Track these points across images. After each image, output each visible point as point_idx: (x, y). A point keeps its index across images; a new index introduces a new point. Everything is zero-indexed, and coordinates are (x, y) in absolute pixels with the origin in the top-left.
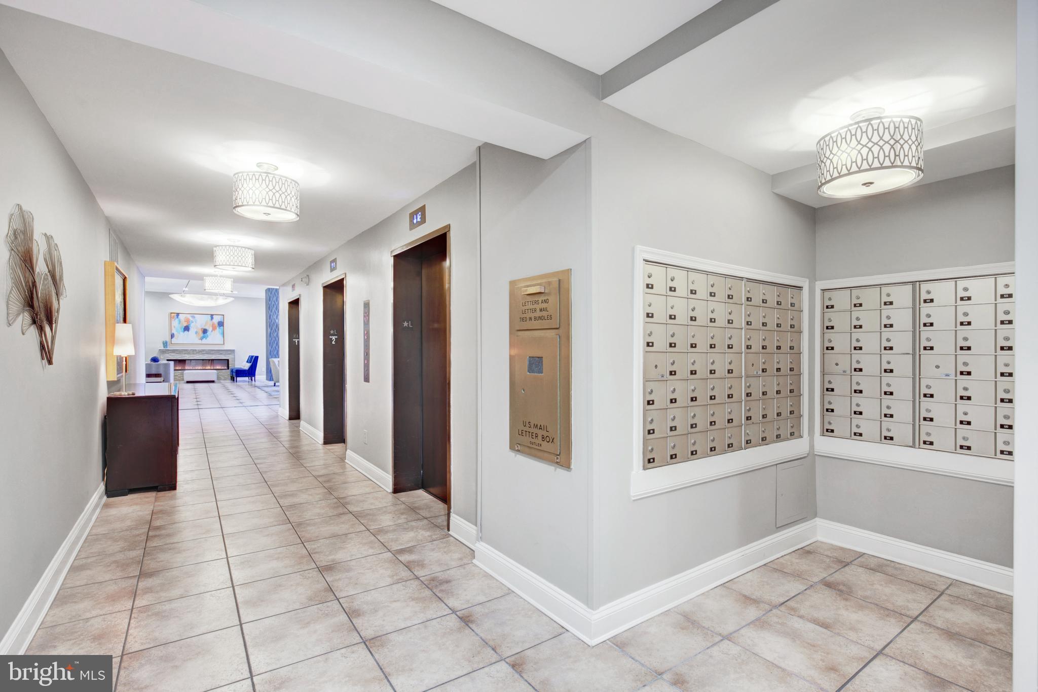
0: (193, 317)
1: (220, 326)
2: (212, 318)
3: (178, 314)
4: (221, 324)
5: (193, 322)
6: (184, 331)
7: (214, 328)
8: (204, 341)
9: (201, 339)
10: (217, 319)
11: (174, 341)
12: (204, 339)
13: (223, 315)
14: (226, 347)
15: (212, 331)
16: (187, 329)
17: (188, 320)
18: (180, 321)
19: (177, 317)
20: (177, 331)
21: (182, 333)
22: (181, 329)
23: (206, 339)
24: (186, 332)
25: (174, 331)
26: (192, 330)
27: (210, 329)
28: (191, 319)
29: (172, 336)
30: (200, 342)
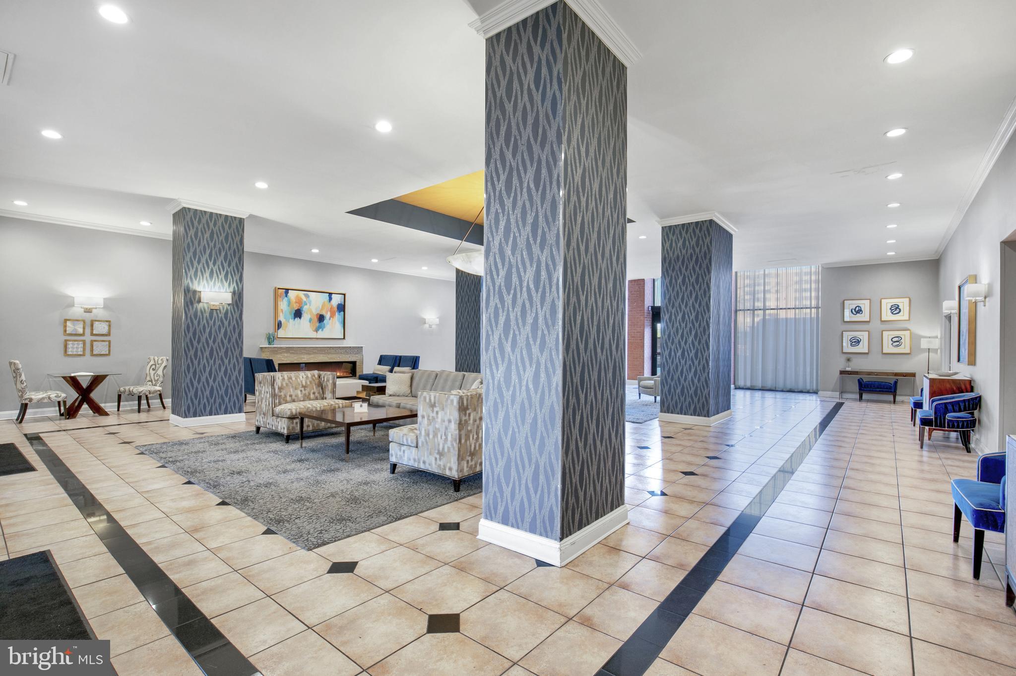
0: (307, 296)
1: (340, 312)
2: (330, 299)
3: (287, 290)
4: (342, 308)
5: (306, 304)
6: (295, 318)
7: (332, 316)
8: (321, 334)
9: (317, 330)
10: (337, 300)
11: (281, 333)
12: (320, 330)
13: (344, 295)
14: (348, 343)
15: (330, 319)
16: (298, 314)
17: (299, 301)
18: (289, 302)
19: (286, 296)
20: (285, 318)
21: (291, 321)
22: (291, 314)
23: (322, 330)
24: (297, 320)
25: (281, 318)
26: (306, 316)
27: (328, 316)
28: (304, 299)
29: (279, 325)
30: (314, 335)
